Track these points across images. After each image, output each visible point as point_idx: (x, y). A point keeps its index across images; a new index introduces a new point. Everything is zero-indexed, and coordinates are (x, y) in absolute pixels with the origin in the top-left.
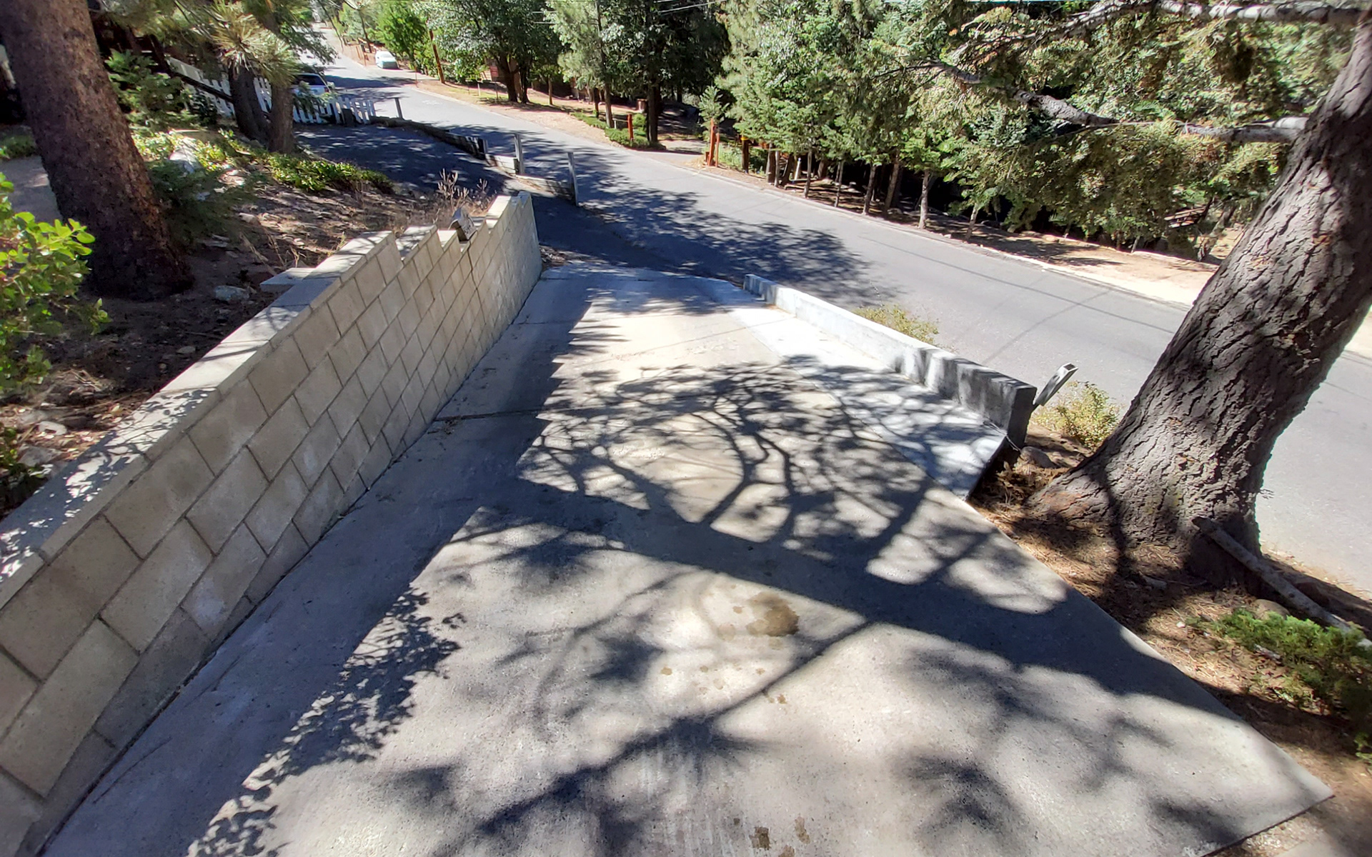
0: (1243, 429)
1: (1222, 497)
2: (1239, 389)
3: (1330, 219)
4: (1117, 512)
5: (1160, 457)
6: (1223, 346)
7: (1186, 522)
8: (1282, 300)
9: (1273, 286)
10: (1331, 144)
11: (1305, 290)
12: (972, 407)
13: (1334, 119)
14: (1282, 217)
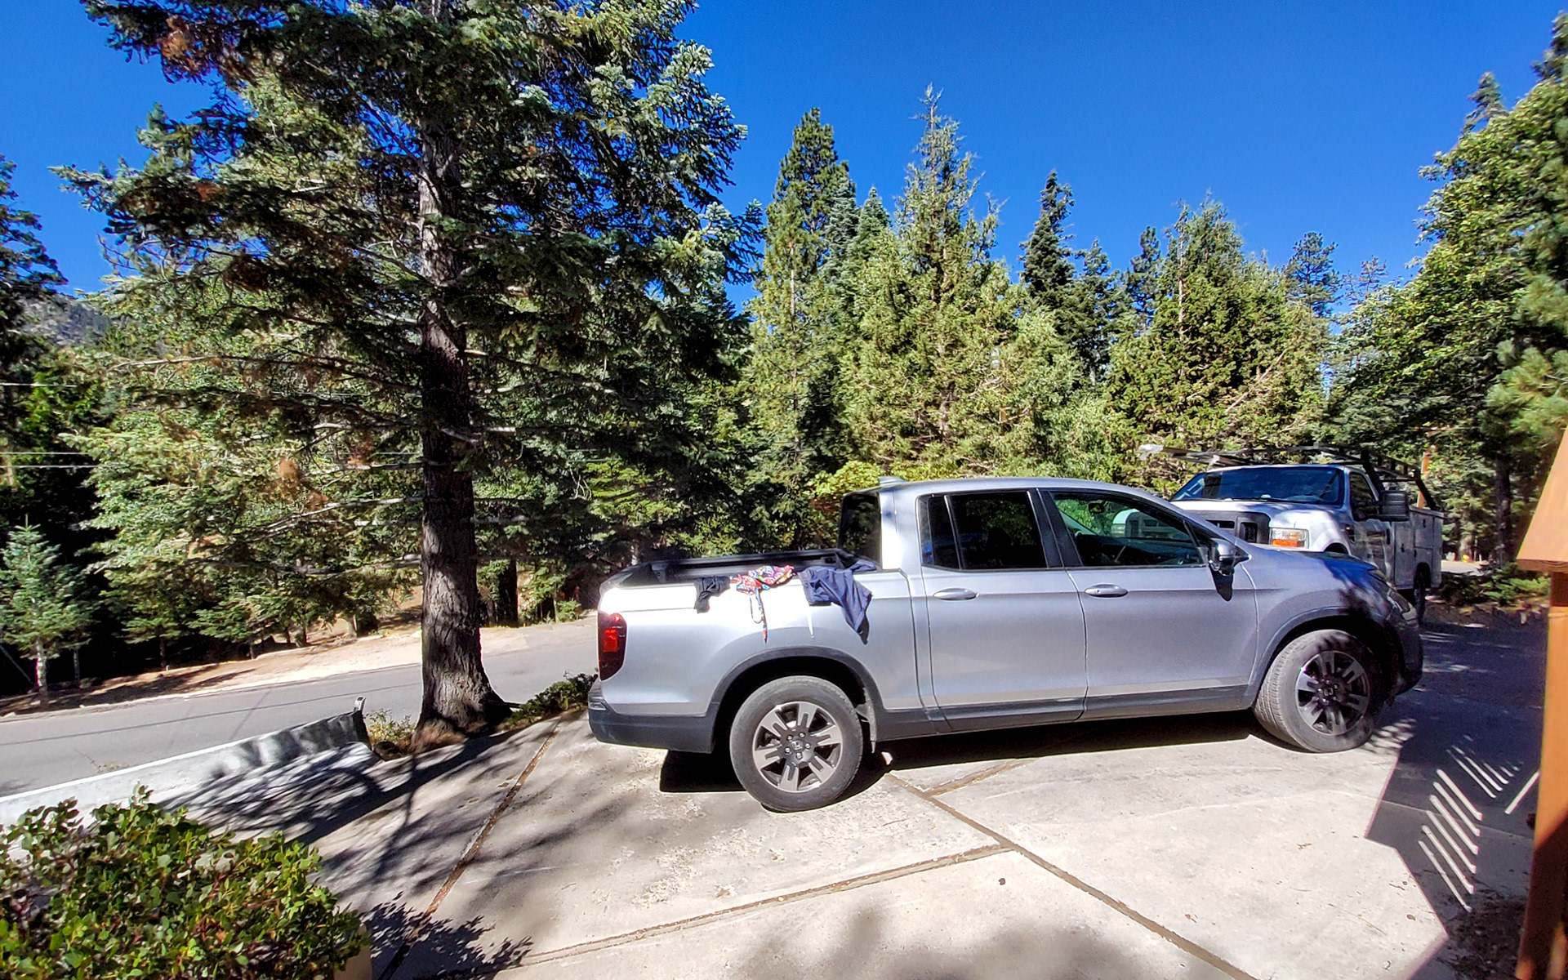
0: (471, 661)
1: (481, 690)
2: (460, 649)
3: (451, 585)
4: (452, 723)
5: (452, 690)
6: (446, 637)
7: (477, 706)
8: (453, 614)
9: (448, 611)
10: (436, 562)
11: (457, 608)
12: (322, 747)
13: (432, 555)
14: (434, 589)
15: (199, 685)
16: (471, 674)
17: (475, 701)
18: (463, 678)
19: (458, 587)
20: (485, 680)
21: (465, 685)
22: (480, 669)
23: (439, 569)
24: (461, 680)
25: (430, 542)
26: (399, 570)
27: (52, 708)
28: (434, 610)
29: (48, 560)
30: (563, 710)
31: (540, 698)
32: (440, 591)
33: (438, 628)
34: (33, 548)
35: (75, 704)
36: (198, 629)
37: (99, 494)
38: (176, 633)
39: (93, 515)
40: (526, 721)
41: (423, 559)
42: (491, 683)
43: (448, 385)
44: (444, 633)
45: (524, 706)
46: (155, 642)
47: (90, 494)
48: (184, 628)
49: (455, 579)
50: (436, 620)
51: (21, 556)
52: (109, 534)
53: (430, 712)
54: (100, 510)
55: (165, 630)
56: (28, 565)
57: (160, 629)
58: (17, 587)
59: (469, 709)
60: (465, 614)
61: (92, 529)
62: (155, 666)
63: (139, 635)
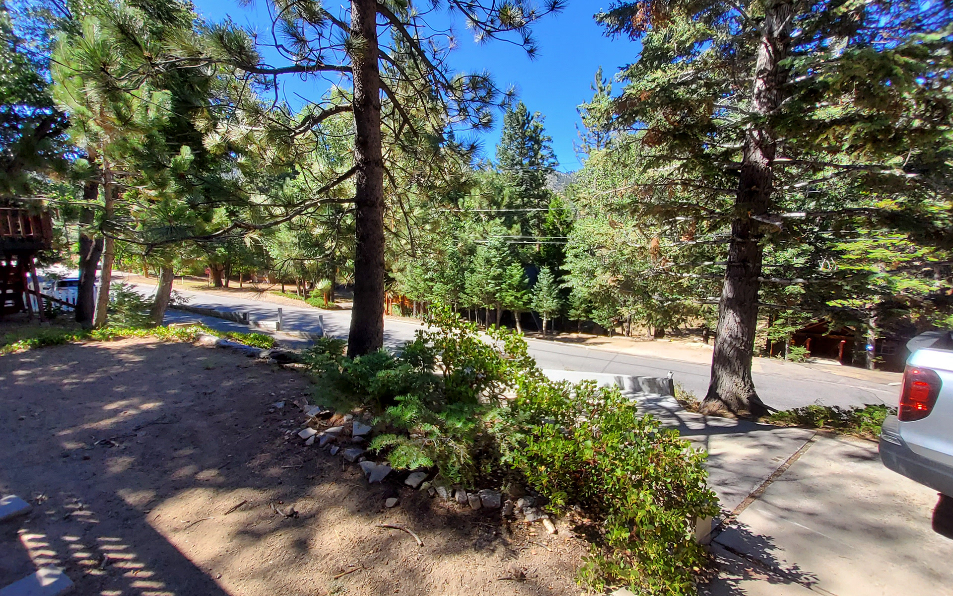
0: (744, 371)
2: (738, 362)
3: (738, 319)
4: (727, 404)
5: (729, 384)
6: (729, 352)
7: (745, 401)
8: (736, 338)
9: (733, 335)
10: (730, 304)
11: (740, 335)
12: (652, 391)
13: (728, 299)
14: (726, 320)
15: (590, 344)
16: (743, 379)
17: (744, 397)
18: (739, 381)
19: (742, 322)
20: (752, 386)
21: (739, 385)
22: (750, 377)
23: (731, 308)
24: (737, 380)
25: (727, 291)
26: (704, 305)
27: (546, 339)
28: (724, 334)
29: (551, 281)
30: (817, 427)
31: (796, 411)
32: (730, 323)
33: (726, 345)
34: (547, 276)
35: (552, 339)
36: (592, 319)
37: (567, 255)
38: (585, 319)
39: (563, 264)
40: (783, 424)
41: (721, 301)
42: (756, 389)
43: (758, 186)
44: (729, 349)
45: (782, 413)
46: (577, 321)
47: (564, 256)
48: (588, 317)
49: (741, 316)
50: (725, 341)
51: (543, 279)
52: (568, 272)
53: (713, 393)
54: (566, 262)
55: (581, 317)
56: (545, 282)
57: (580, 316)
58: (541, 290)
59: (739, 400)
60: (745, 339)
61: (563, 270)
62: (576, 332)
63: (573, 317)
